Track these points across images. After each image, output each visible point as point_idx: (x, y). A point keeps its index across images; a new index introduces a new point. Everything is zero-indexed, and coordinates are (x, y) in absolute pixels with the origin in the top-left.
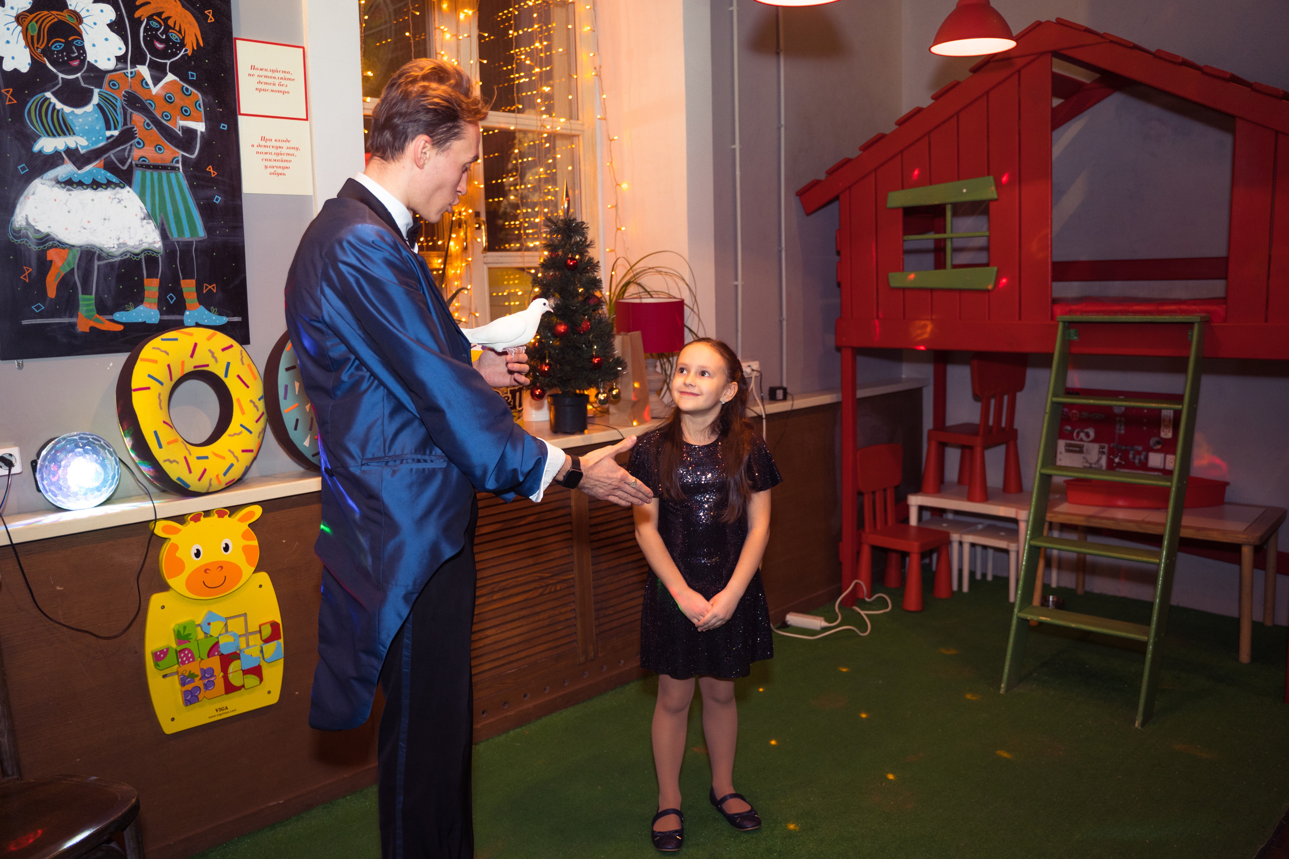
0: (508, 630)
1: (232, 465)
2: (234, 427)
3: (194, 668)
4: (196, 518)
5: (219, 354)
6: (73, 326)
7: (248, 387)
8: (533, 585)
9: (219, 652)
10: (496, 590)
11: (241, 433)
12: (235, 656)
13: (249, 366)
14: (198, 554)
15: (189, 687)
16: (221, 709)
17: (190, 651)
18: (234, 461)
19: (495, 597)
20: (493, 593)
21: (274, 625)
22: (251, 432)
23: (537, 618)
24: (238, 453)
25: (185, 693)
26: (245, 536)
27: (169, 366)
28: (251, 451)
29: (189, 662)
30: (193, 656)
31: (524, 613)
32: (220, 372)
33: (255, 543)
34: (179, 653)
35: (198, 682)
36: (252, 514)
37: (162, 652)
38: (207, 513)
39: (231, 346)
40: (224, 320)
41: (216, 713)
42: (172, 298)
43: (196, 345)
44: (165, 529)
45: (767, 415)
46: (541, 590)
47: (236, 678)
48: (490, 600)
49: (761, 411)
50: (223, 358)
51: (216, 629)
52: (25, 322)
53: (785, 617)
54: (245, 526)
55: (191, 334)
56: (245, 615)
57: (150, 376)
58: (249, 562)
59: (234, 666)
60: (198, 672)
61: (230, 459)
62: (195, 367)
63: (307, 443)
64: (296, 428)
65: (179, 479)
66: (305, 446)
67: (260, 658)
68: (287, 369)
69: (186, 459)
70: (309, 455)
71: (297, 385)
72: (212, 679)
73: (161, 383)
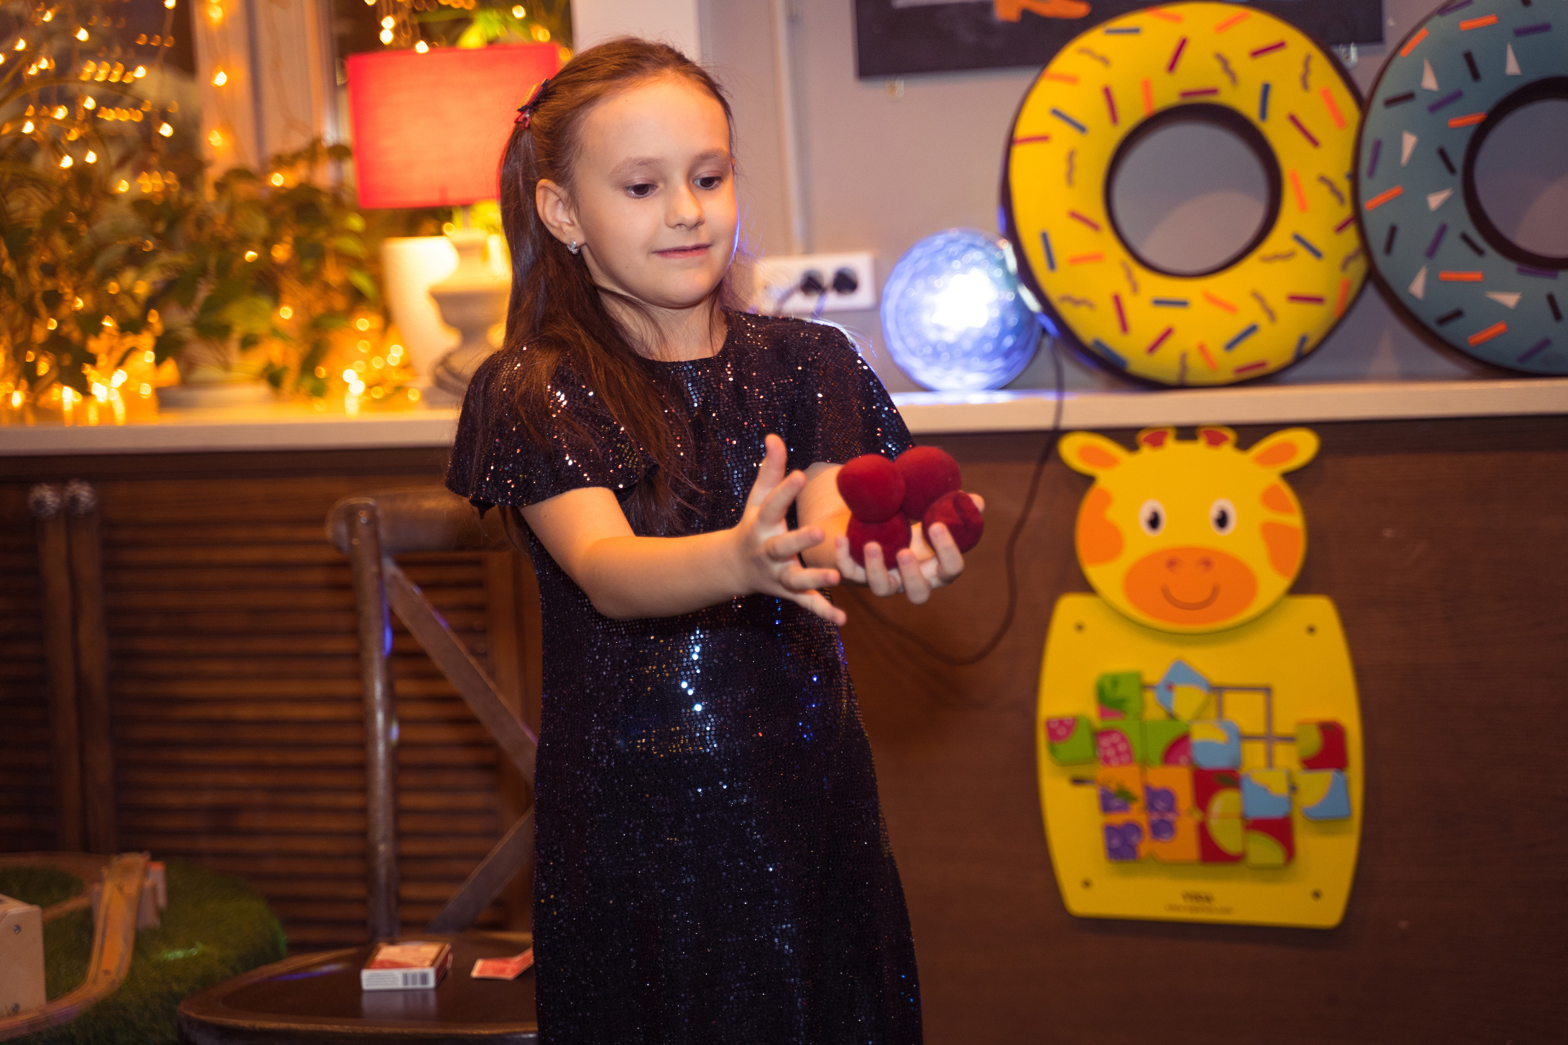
1: (1252, 330)
2: (1279, 240)
3: (1127, 777)
4: (1156, 436)
5: (1241, 63)
6: (987, 7)
7: (1315, 142)
9: (1191, 761)
11: (1289, 256)
12: (1230, 778)
13: (1326, 94)
14: (1154, 522)
15: (1118, 819)
16: (1197, 897)
17: (1123, 739)
18: (1262, 319)
21: (1332, 733)
22: (1317, 254)
24: (1277, 300)
25: (1110, 831)
26: (1270, 499)
27: (1107, 92)
28: (1317, 300)
29: (1121, 763)
30: (1129, 752)
32: (1249, 108)
33: (1295, 520)
34: (1100, 735)
35: (1137, 814)
36: (1290, 450)
37: (1061, 722)
38: (1187, 433)
39: (1280, 45)
41: (1180, 901)
43: (1183, 44)
44: (1086, 453)
47: (1228, 837)
50: (1253, 73)
51: (1186, 701)
52: (899, 3)
54: (1271, 476)
55: (1177, 19)
56: (1267, 690)
57: (1056, 113)
58: (1277, 562)
59: (1224, 803)
60: (1137, 790)
61: (1251, 313)
62: (1185, 94)
63: (1417, 287)
64: (1389, 248)
65: (1098, 343)
66: (1413, 297)
67: (1290, 801)
68: (1390, 102)
69: (1117, 300)
70: (1429, 318)
71: (1409, 142)
72: (1170, 817)
73: (1081, 129)
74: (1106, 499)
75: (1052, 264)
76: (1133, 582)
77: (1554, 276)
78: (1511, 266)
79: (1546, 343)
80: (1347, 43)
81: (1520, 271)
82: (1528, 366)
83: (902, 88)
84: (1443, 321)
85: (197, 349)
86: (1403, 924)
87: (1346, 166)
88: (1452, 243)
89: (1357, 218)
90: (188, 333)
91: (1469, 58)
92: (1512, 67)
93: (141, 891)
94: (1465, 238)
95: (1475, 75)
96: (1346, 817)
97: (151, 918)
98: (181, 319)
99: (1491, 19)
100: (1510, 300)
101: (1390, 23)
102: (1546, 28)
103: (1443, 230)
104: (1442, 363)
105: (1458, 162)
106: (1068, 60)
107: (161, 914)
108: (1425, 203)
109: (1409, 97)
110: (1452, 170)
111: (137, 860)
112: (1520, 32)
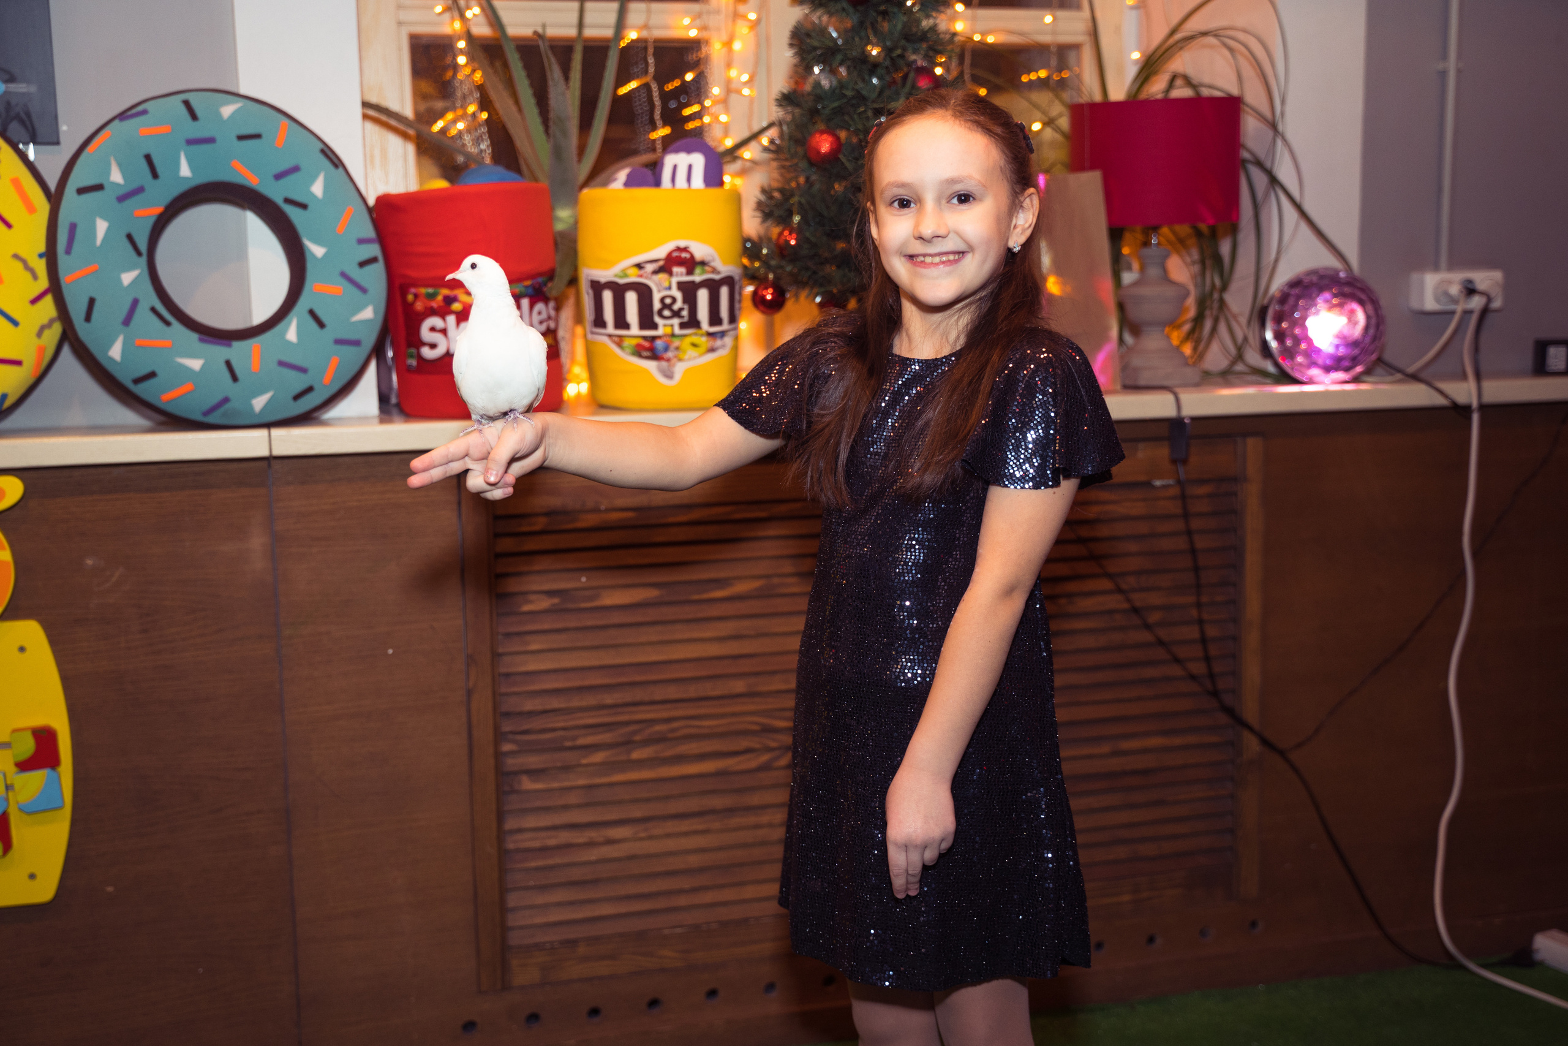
0: (668, 836)
7: (7, 223)
8: (744, 743)
10: (637, 738)
13: (16, 183)
19: (636, 755)
20: (628, 743)
21: (45, 738)
22: (16, 323)
23: (752, 820)
28: (16, 362)
31: (717, 802)
33: (8, 557)
45: (1483, 408)
46: (765, 758)
48: (623, 757)
49: (1470, 393)
53: (1530, 941)
63: (116, 352)
64: (88, 318)
66: (111, 359)
67: (7, 800)
68: (81, 191)
70: (125, 378)
71: (102, 227)
77: (229, 345)
78: (195, 336)
79: (226, 400)
80: (26, 140)
81: (201, 340)
82: (210, 419)
84: (137, 381)
86: (110, 889)
87: (42, 247)
88: (143, 314)
89: (55, 288)
91: (148, 158)
92: (185, 171)
94: (153, 310)
95: (155, 175)
96: (61, 807)
99: (166, 129)
100: (196, 364)
101: (63, 128)
102: (211, 140)
103: (135, 303)
104: (129, 416)
105: (143, 247)
108: (120, 281)
109: (99, 187)
110: (137, 251)
112: (190, 142)
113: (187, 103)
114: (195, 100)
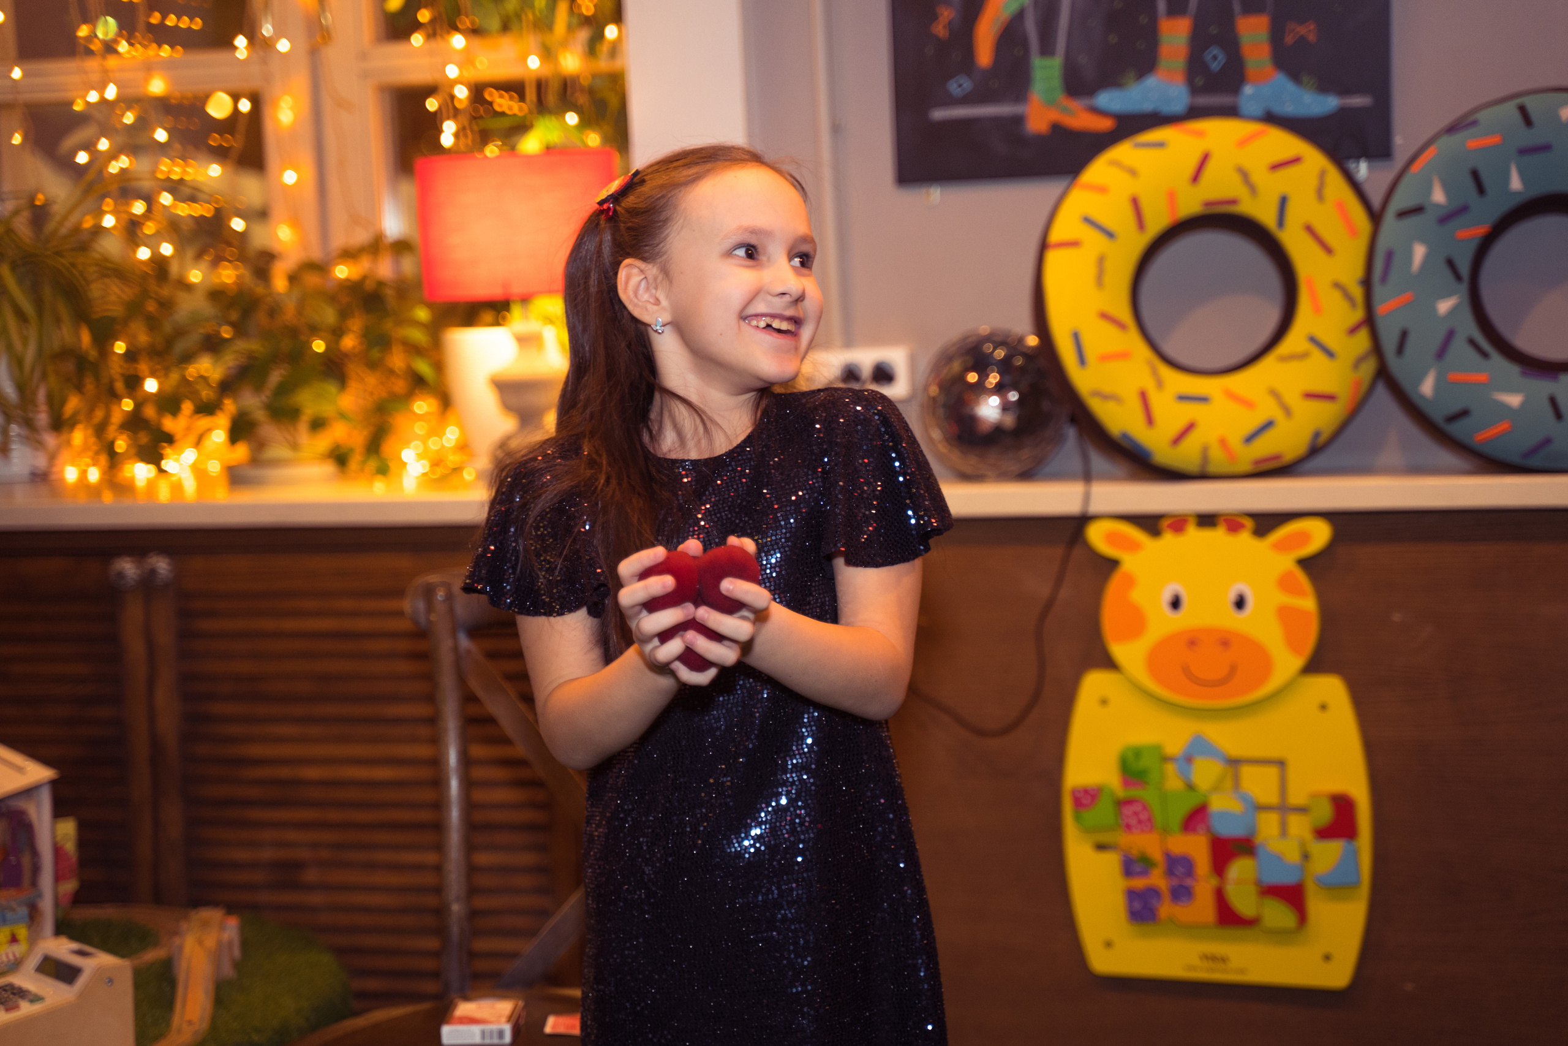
1: (1269, 425)
2: (1294, 341)
3: (1148, 844)
4: (1178, 523)
5: (1261, 176)
6: (1018, 121)
7: (1328, 250)
9: (1209, 830)
11: (1303, 356)
12: (1245, 846)
13: (1341, 207)
14: (1176, 604)
15: (1139, 883)
16: (1213, 958)
17: (1145, 808)
18: (1276, 413)
21: (1343, 805)
22: (1330, 354)
24: (1293, 398)
25: (1132, 895)
26: (1285, 583)
27: (1135, 202)
28: (1330, 397)
29: (1142, 831)
30: (1149, 820)
32: (1266, 216)
33: (1308, 603)
34: (1123, 804)
35: (1158, 879)
36: (1304, 538)
37: (1086, 791)
38: (1207, 520)
39: (1296, 160)
40: (1330, 103)
41: (1196, 961)
42: (1216, 57)
43: (1205, 158)
44: (1112, 538)
47: (1244, 901)
50: (1272, 186)
51: (1205, 773)
52: (939, 114)
54: (1286, 562)
55: (1200, 134)
56: (1281, 764)
57: (1088, 220)
58: (1292, 643)
59: (1240, 869)
60: (1157, 855)
61: (1268, 409)
62: (1208, 204)
63: (1427, 387)
64: (1400, 349)
65: (1125, 436)
66: (1422, 397)
67: (1302, 869)
68: (1402, 214)
69: (1143, 396)
70: (1437, 416)
71: (1419, 252)
72: (1188, 882)
73: (1110, 235)
74: (1130, 581)
75: (1082, 360)
76: (1156, 661)
77: (1555, 379)
78: (1514, 369)
79: (1547, 441)
80: (1358, 158)
81: (1524, 374)
82: (1530, 462)
83: (935, 194)
84: (1451, 419)
85: (269, 430)
86: (1409, 987)
87: (1359, 272)
88: (1460, 349)
89: (1370, 321)
90: (260, 415)
91: (1475, 175)
92: (1516, 183)
93: (219, 944)
94: (1472, 342)
95: (1481, 190)
96: (1355, 885)
97: (228, 971)
98: (252, 401)
99: (1494, 139)
100: (1514, 400)
101: (1398, 140)
102: (1546, 148)
103: (1450, 335)
104: (1446, 457)
105: (1465, 269)
106: (1098, 170)
107: (236, 965)
108: (1434, 310)
109: (1418, 210)
110: (1458, 277)
111: (213, 915)
112: (1523, 152)
113: (1522, 110)
114: (1532, 103)
